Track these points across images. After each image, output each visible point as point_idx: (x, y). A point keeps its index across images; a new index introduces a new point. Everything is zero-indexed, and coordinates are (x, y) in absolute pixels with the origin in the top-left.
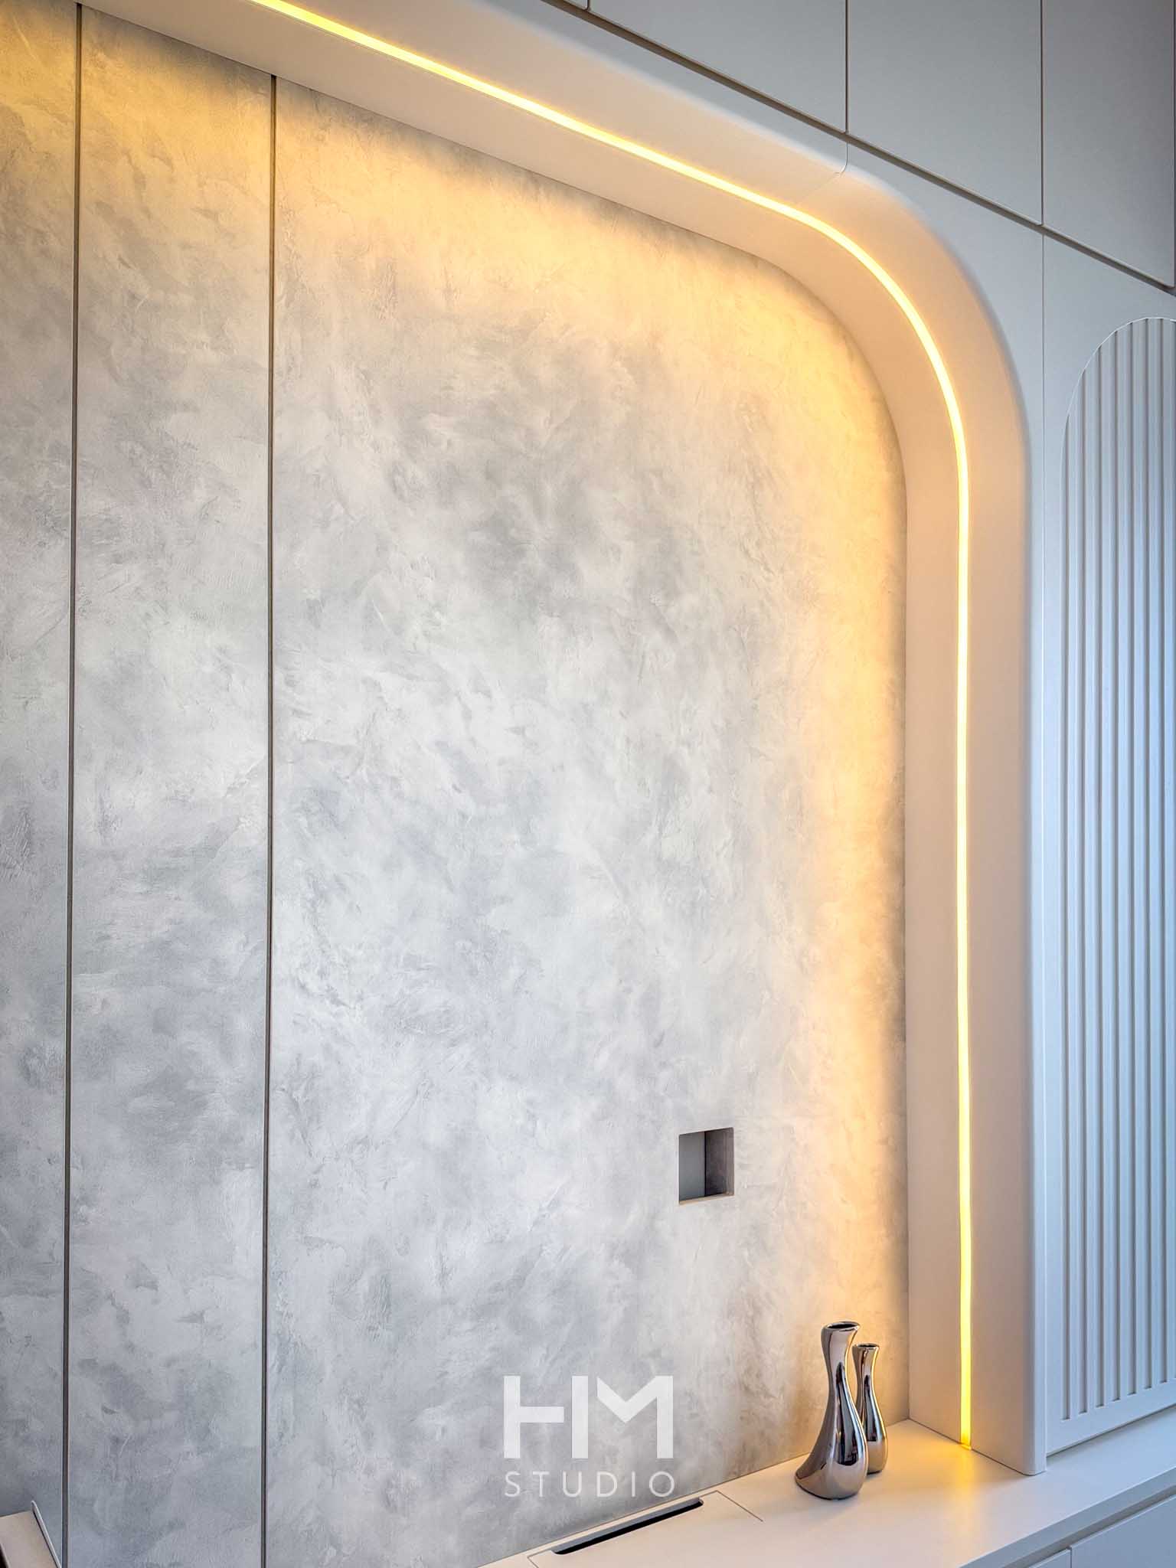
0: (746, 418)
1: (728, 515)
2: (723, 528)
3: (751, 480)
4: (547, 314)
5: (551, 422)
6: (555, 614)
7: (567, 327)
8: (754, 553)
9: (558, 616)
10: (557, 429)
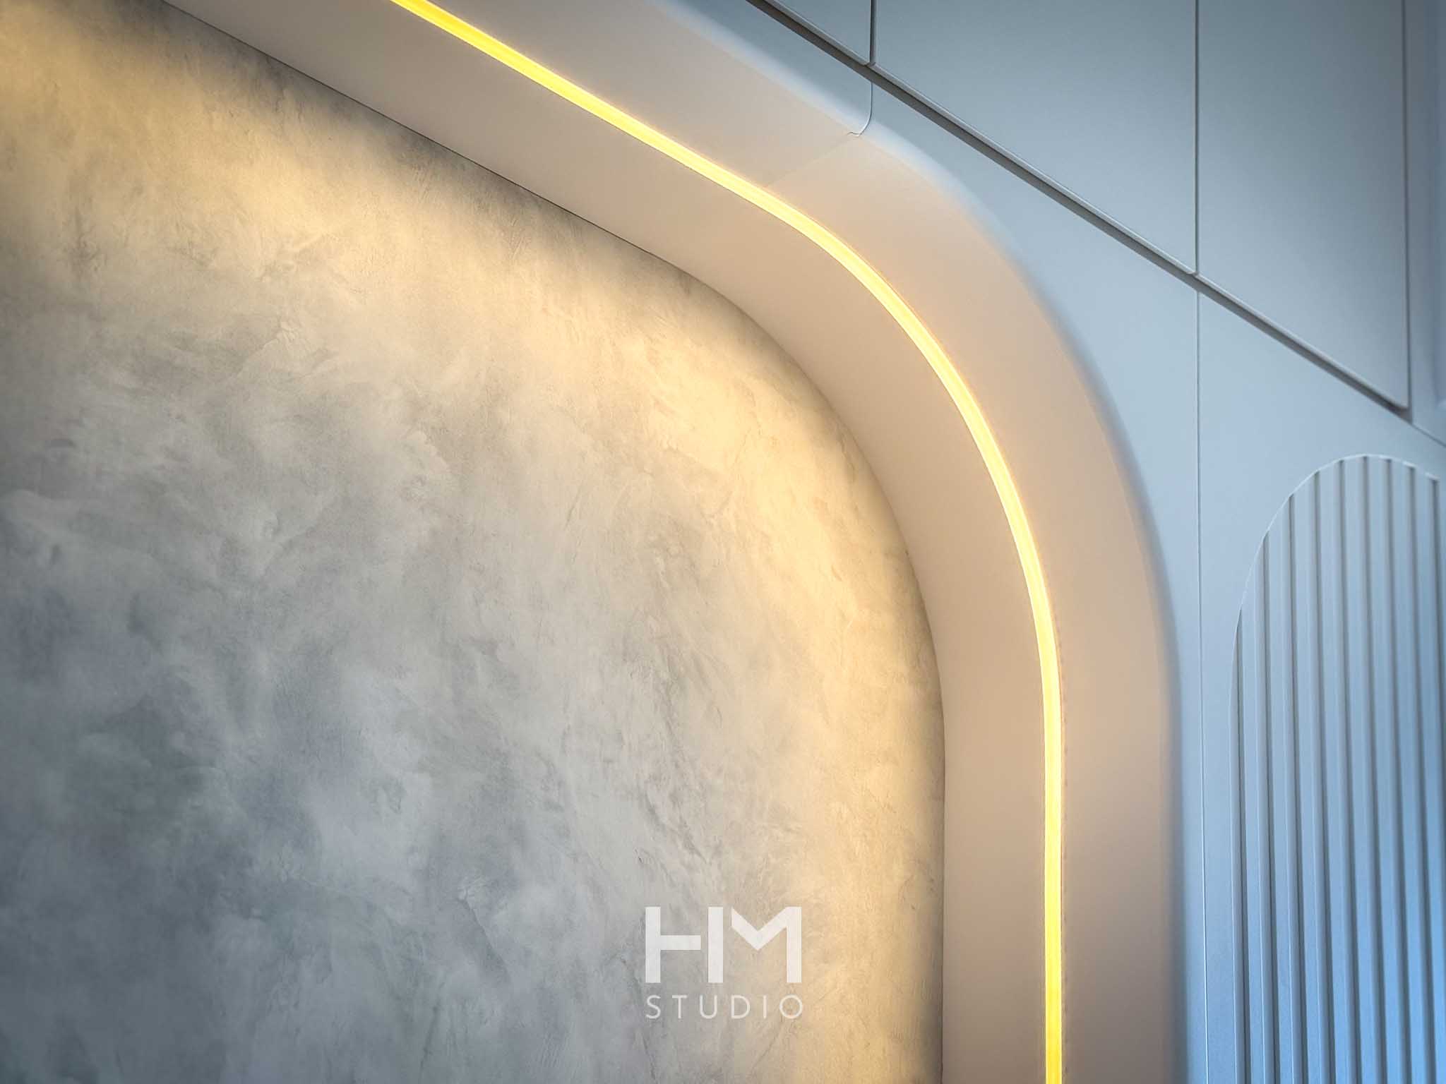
0: (659, 560)
1: (620, 738)
2: (609, 761)
3: (665, 675)
4: (284, 325)
5: (277, 531)
6: (256, 912)
7: (324, 355)
8: (665, 814)
9: (261, 918)
10: (290, 545)
